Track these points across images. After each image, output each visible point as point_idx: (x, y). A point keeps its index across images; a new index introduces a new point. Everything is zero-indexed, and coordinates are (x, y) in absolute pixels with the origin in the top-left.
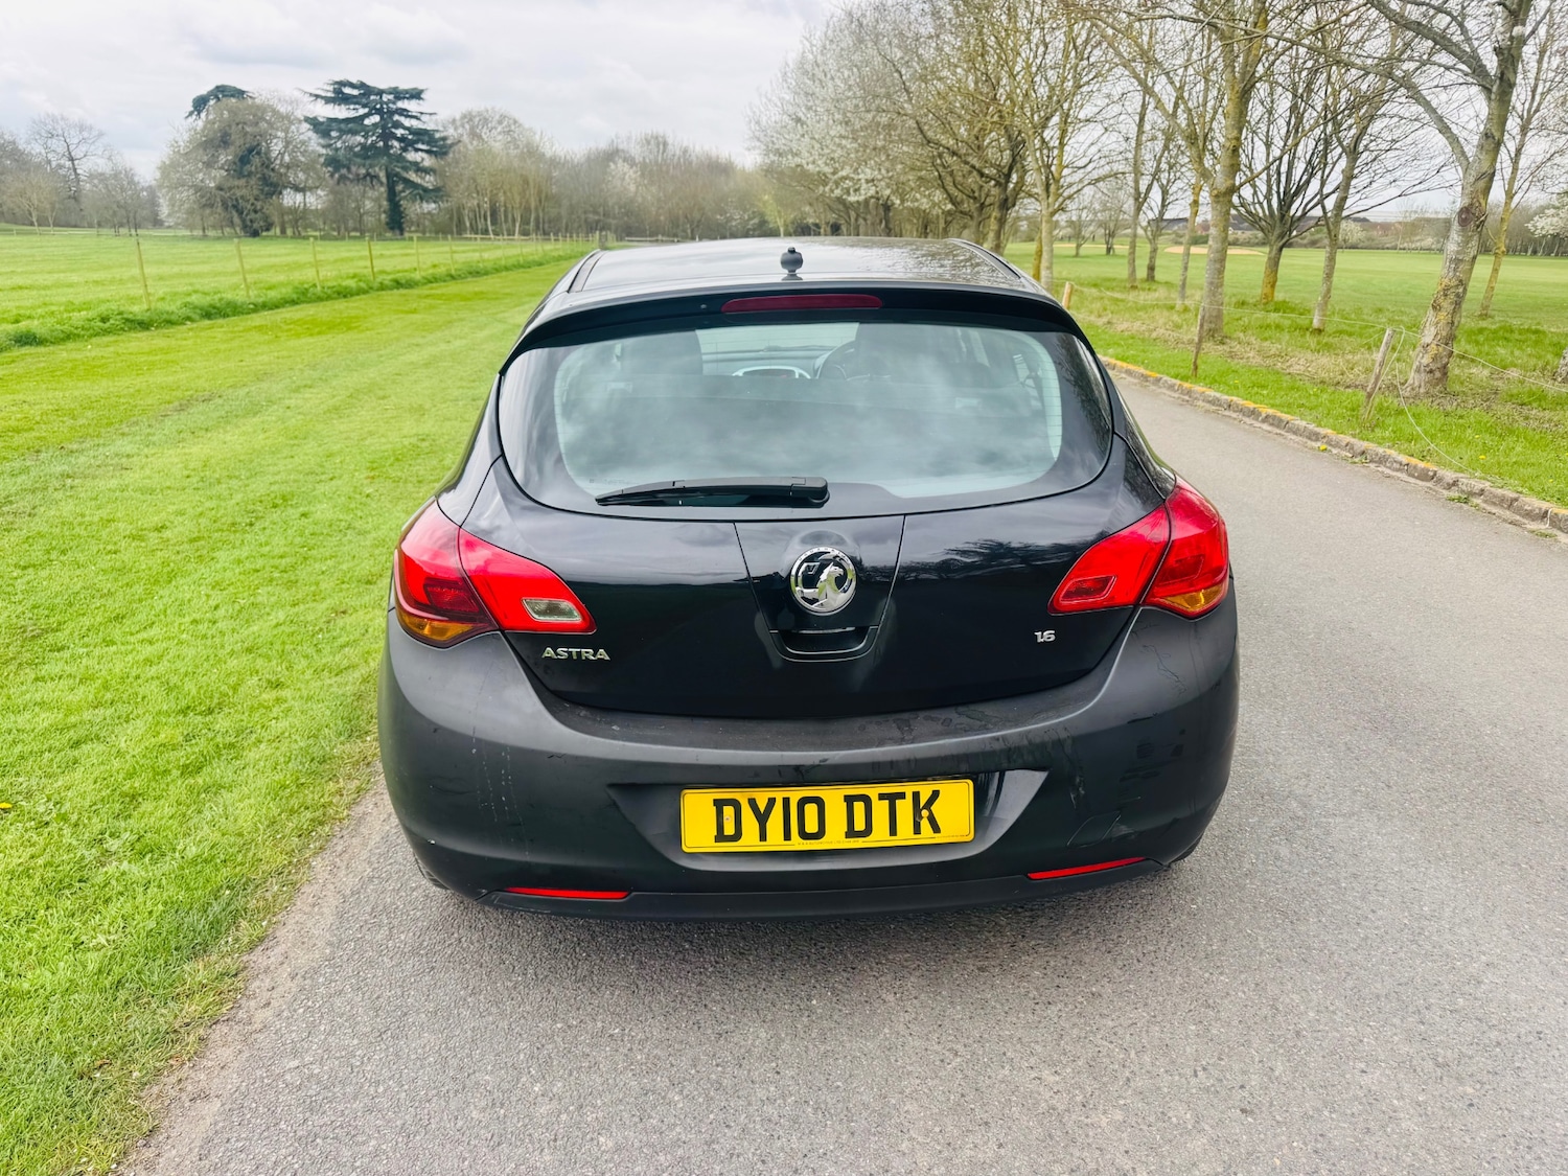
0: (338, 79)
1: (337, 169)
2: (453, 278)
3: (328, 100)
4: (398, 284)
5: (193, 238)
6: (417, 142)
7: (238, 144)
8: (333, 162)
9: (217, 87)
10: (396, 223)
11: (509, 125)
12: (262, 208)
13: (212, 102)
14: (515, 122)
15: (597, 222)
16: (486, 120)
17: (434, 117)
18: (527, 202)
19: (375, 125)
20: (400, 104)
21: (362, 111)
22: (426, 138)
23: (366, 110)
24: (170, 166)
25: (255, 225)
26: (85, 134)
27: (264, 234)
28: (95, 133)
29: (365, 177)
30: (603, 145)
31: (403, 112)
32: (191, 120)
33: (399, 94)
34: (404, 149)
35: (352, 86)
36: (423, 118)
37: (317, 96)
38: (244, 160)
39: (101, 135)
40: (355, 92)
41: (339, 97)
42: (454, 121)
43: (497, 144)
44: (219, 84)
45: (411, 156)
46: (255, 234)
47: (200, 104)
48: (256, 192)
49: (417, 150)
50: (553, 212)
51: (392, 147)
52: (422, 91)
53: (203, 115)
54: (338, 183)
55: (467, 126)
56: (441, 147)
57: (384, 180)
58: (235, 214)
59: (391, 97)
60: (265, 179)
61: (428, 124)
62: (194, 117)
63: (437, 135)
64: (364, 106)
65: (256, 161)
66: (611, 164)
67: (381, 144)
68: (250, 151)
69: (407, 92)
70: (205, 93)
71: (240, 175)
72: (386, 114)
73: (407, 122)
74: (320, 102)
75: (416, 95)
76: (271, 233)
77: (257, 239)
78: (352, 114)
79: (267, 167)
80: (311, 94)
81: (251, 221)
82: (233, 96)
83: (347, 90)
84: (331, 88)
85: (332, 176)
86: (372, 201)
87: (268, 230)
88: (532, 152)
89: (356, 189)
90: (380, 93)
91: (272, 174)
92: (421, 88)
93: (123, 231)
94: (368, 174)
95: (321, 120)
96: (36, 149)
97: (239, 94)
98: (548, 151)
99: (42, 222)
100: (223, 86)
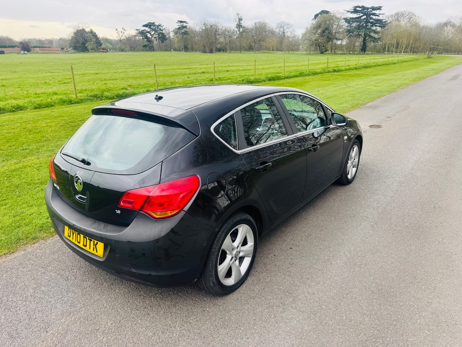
0: (356, 6)
1: (349, 33)
2: (356, 69)
3: (352, 12)
4: (335, 71)
5: (306, 54)
6: (376, 23)
7: (323, 27)
8: (349, 31)
9: (322, 11)
10: (364, 49)
11: (411, 16)
12: (326, 45)
13: (320, 15)
14: (414, 14)
15: (434, 47)
16: (403, 14)
17: (383, 15)
18: (409, 42)
19: (364, 19)
20: (374, 12)
21: (361, 15)
22: (379, 22)
23: (362, 14)
24: (304, 34)
25: (323, 50)
26: (288, 26)
27: (325, 53)
28: (291, 26)
29: (358, 35)
30: (444, 20)
31: (374, 14)
32: (313, 21)
33: (374, 9)
34: (372, 26)
35: (360, 7)
36: (380, 16)
37: (348, 11)
38: (324, 32)
39: (292, 26)
40: (360, 9)
41: (355, 11)
42: (392, 15)
43: (403, 23)
44: (322, 10)
45: (374, 28)
46: (322, 53)
47: (316, 16)
48: (325, 41)
49: (376, 26)
50: (417, 44)
51: (368, 25)
52: (381, 7)
53: (316, 19)
54: (349, 37)
55: (396, 17)
56: (385, 24)
57: (363, 36)
58: (318, 47)
59: (371, 10)
60: (328, 38)
61: (381, 17)
62: (314, 20)
63: (384, 21)
64: (362, 13)
65: (327, 32)
66: (445, 27)
67: (365, 25)
68: (326, 29)
69: (376, 8)
70: (318, 13)
71: (322, 36)
72: (368, 15)
73: (374, 17)
74: (349, 13)
75: (379, 8)
76: (327, 52)
77: (322, 54)
78: (358, 16)
79: (329, 33)
80: (347, 11)
81: (322, 49)
82: (325, 13)
83: (358, 9)
84: (353, 8)
85: (347, 35)
86: (358, 43)
87: (326, 52)
88: (416, 25)
89: (354, 39)
90: (368, 9)
91: (330, 35)
92: (381, 6)
93: (291, 52)
94: (359, 34)
95: (348, 18)
96: (277, 30)
97: (327, 12)
98: (422, 24)
99: (273, 50)
100: (324, 11)
